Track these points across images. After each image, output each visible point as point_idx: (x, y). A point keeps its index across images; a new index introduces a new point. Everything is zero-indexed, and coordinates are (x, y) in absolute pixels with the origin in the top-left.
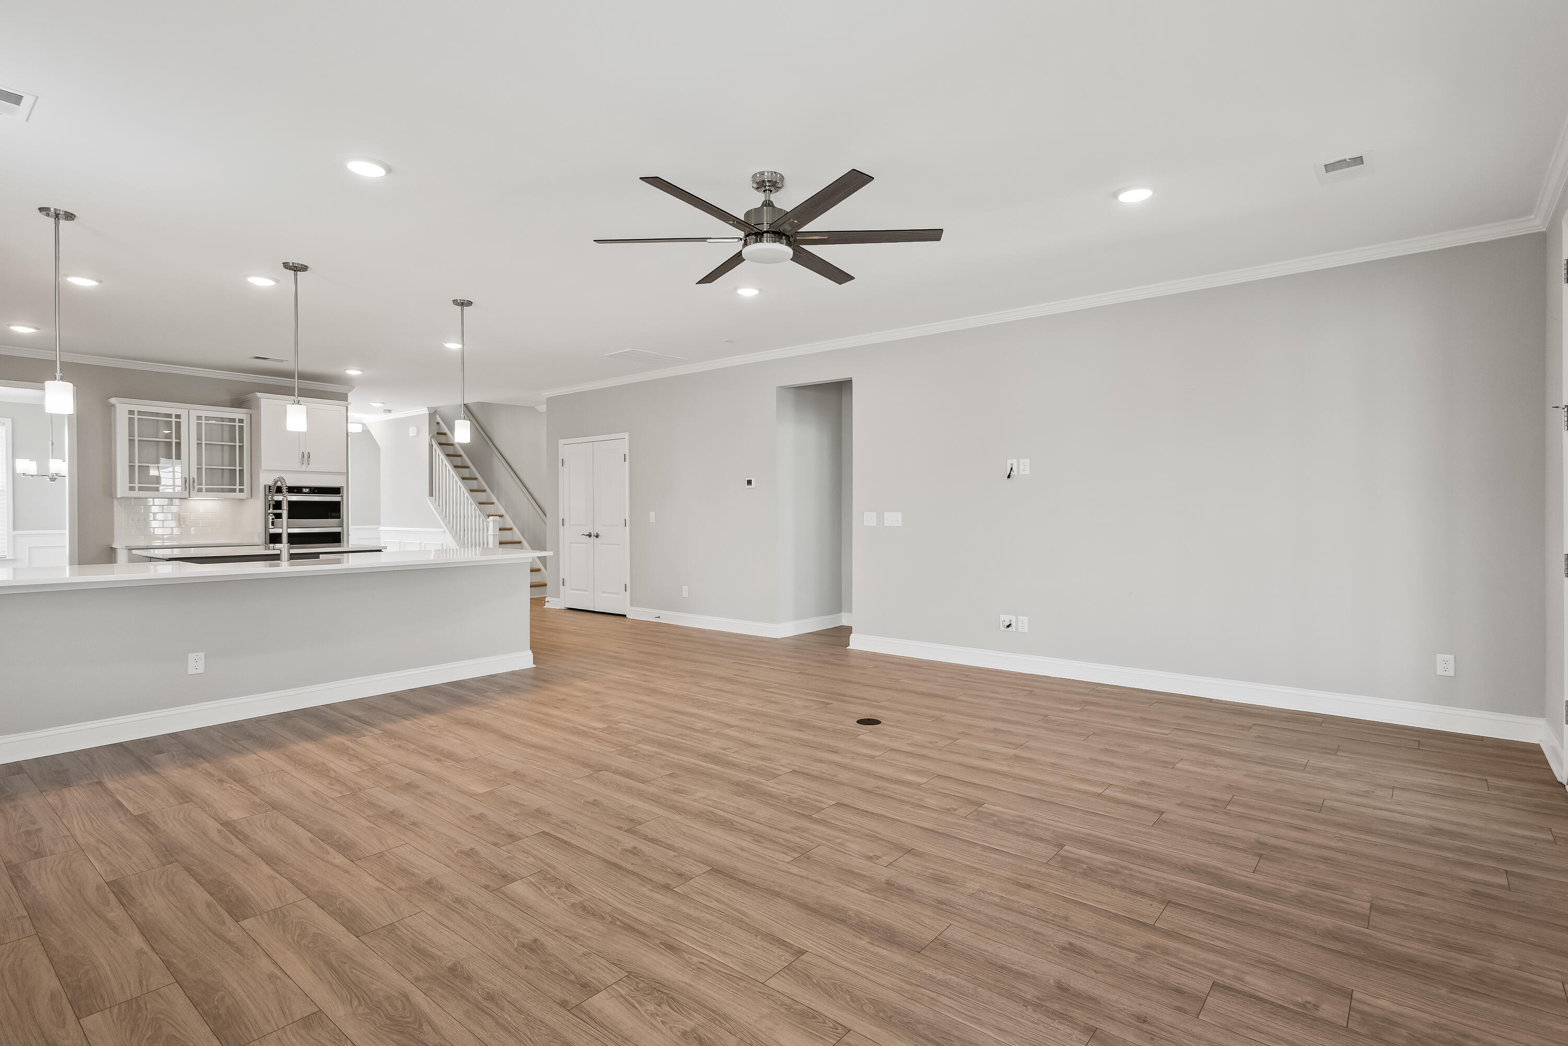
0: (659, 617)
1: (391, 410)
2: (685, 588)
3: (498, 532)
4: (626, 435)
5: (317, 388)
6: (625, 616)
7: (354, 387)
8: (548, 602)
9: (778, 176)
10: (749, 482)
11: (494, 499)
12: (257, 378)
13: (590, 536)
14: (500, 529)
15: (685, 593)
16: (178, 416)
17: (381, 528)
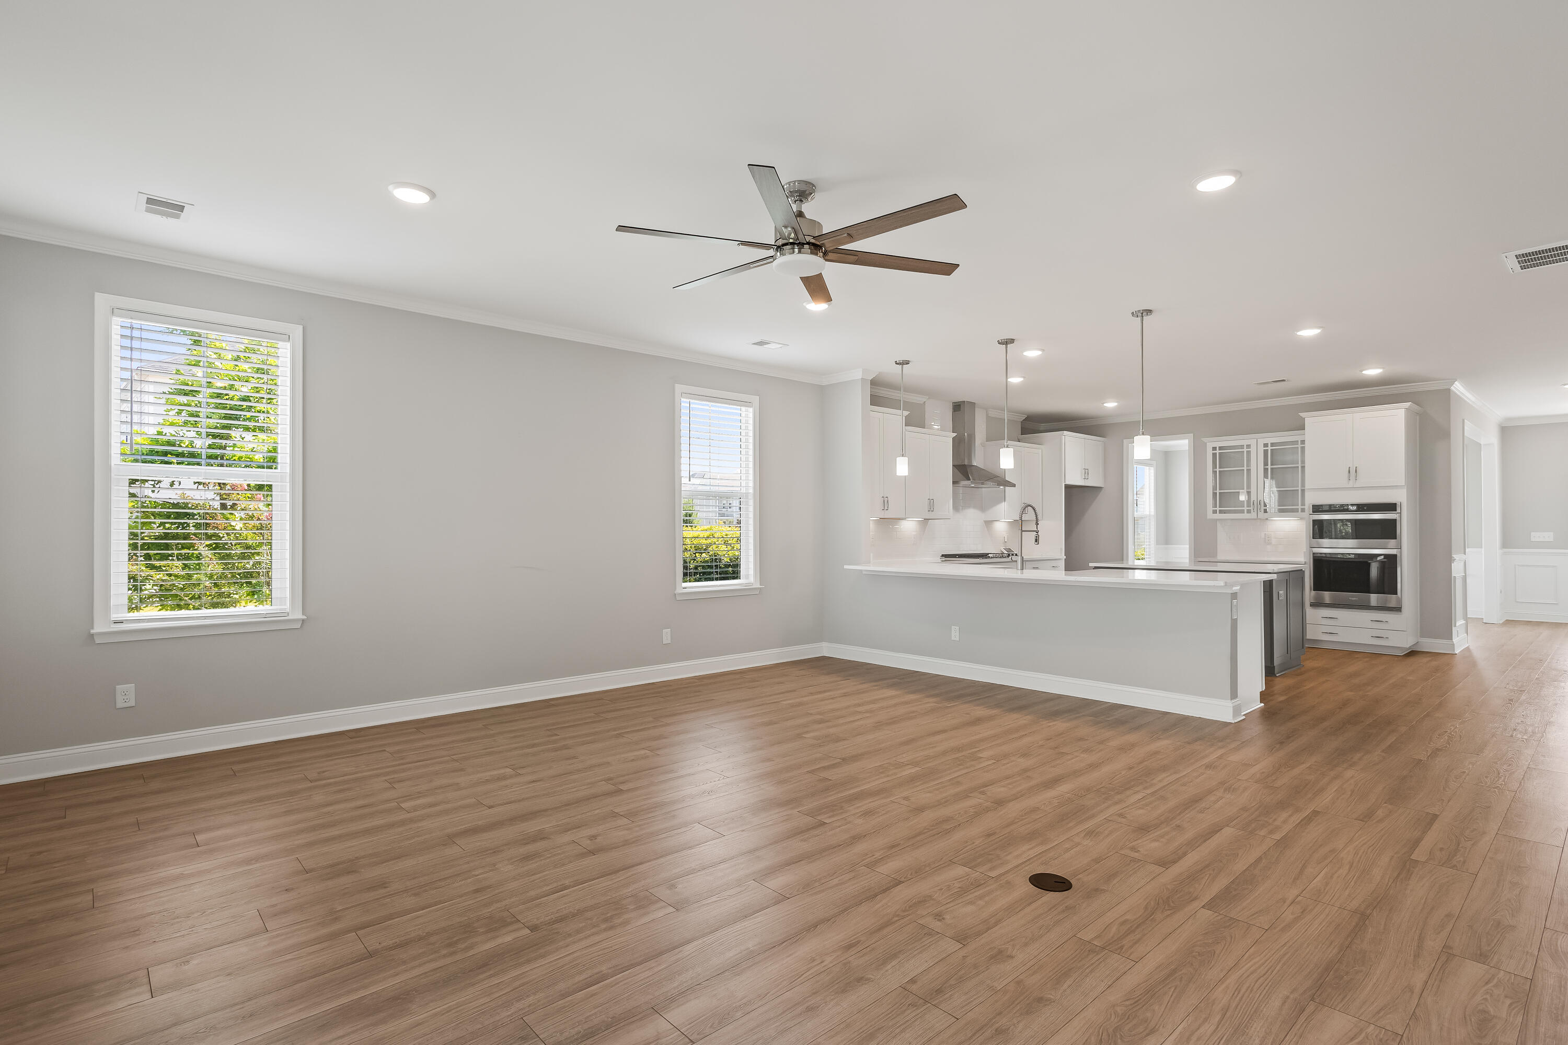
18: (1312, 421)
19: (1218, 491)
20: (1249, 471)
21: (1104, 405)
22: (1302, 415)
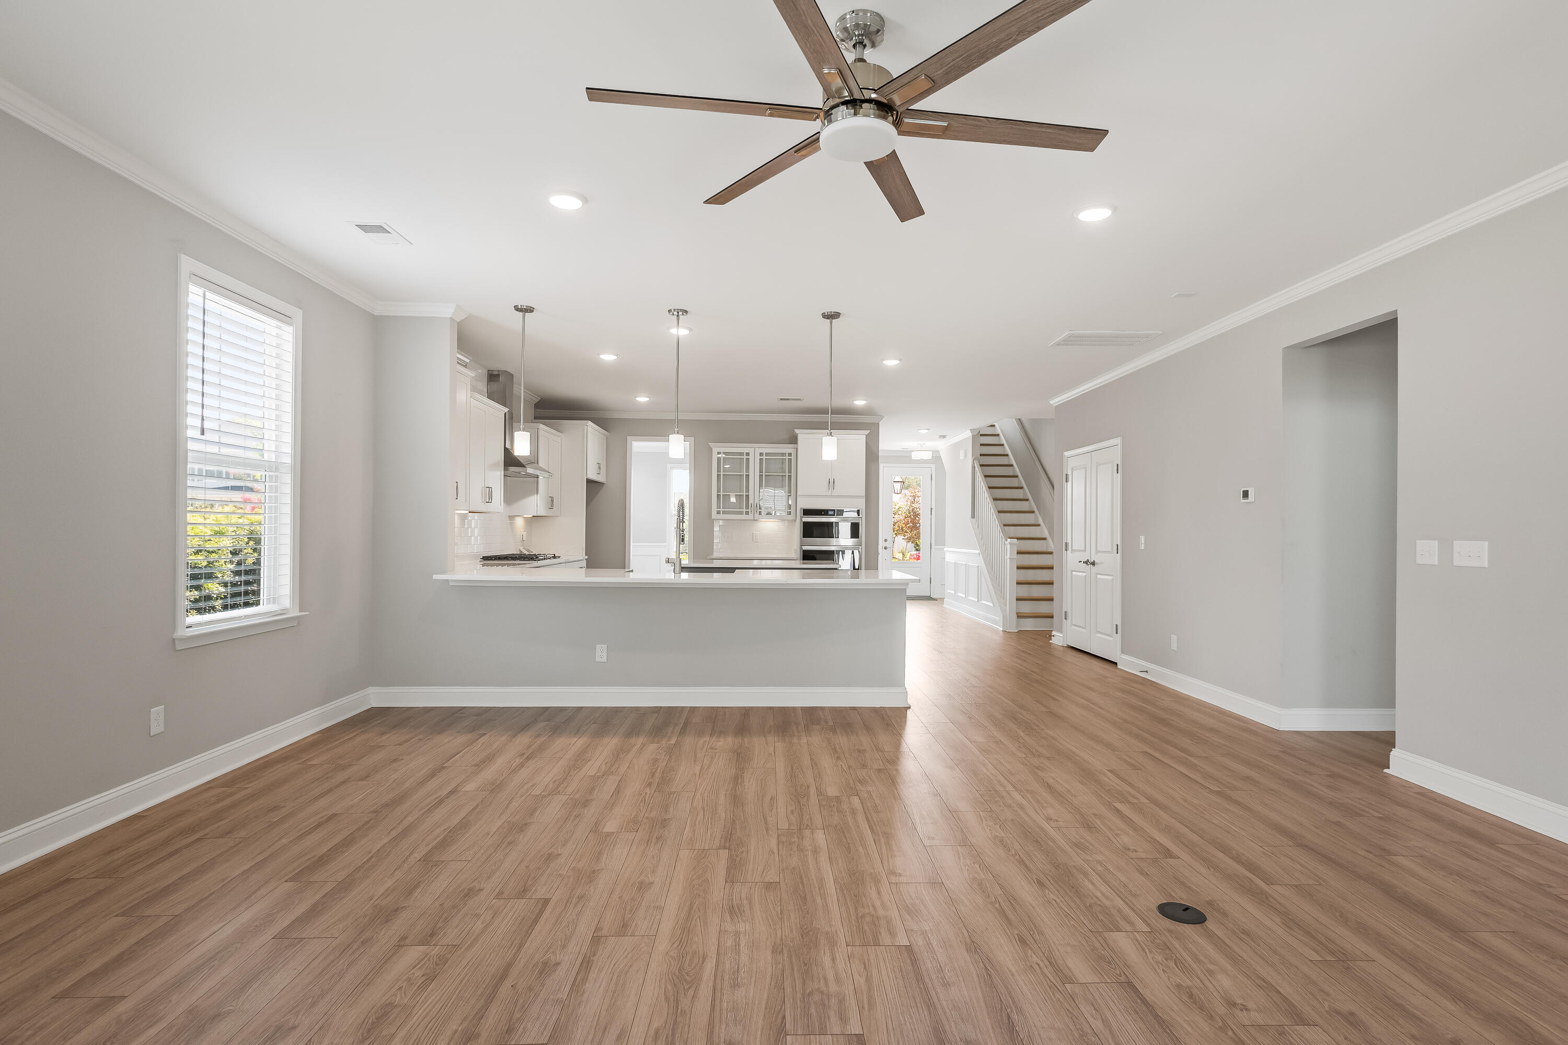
0: (1147, 672)
1: (946, 436)
2: (1174, 637)
3: (1015, 556)
4: (1118, 441)
5: (848, 421)
6: (1116, 663)
7: (884, 417)
8: (1054, 636)
9: (869, 15)
10: (1246, 494)
11: (1041, 521)
12: (793, 417)
13: (1086, 562)
14: (1018, 553)
15: (1174, 646)
16: (748, 454)
17: (946, 549)
18: (803, 436)
19: (722, 493)
20: (748, 476)
21: (637, 399)
22: (797, 431)
